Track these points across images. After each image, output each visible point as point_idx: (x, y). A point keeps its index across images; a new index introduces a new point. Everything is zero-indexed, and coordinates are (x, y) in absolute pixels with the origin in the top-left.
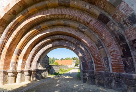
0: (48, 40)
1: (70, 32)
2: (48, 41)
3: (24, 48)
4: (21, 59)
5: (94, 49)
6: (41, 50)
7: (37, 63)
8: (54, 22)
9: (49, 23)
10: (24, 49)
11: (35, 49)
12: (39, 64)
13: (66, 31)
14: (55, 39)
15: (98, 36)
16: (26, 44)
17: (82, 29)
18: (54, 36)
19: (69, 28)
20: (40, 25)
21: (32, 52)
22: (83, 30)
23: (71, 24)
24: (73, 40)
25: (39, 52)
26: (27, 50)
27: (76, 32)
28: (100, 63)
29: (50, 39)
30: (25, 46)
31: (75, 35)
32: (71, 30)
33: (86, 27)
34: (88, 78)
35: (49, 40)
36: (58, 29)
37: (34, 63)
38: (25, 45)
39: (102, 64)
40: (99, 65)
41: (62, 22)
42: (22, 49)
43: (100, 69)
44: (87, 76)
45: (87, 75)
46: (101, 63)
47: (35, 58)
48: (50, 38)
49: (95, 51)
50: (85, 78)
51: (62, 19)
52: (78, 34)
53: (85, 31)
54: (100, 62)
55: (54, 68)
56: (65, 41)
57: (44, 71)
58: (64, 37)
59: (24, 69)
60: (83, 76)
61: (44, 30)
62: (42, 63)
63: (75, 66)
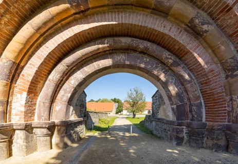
0: (101, 46)
1: (166, 32)
2: (99, 49)
3: (29, 62)
4: (21, 93)
5: (215, 76)
6: (79, 72)
7: (67, 106)
10: (28, 65)
11: (61, 67)
12: (72, 108)
13: (156, 28)
14: (118, 46)
15: (233, 48)
16: (36, 50)
17: (203, 24)
18: (116, 39)
19: (162, 19)
21: (55, 76)
22: (205, 27)
23: (178, 5)
24: (165, 55)
25: (72, 78)
26: (39, 68)
27: (180, 32)
28: (222, 107)
29: (106, 45)
30: (31, 56)
31: (178, 39)
33: (211, 21)
34: (185, 137)
35: (104, 48)
36: (133, 19)
37: (60, 106)
38: (33, 53)
39: (227, 108)
40: (221, 110)
42: (22, 64)
43: (222, 119)
44: (185, 132)
45: (184, 130)
46: (225, 107)
47: (62, 92)
48: (106, 41)
49: (216, 82)
50: (181, 136)
52: (183, 39)
53: (206, 31)
54: (222, 104)
55: (92, 117)
56: (140, 55)
57: (79, 123)
58: (143, 45)
59: (33, 120)
60: (177, 133)
61: (93, 14)
62: (76, 105)
63: (117, 113)
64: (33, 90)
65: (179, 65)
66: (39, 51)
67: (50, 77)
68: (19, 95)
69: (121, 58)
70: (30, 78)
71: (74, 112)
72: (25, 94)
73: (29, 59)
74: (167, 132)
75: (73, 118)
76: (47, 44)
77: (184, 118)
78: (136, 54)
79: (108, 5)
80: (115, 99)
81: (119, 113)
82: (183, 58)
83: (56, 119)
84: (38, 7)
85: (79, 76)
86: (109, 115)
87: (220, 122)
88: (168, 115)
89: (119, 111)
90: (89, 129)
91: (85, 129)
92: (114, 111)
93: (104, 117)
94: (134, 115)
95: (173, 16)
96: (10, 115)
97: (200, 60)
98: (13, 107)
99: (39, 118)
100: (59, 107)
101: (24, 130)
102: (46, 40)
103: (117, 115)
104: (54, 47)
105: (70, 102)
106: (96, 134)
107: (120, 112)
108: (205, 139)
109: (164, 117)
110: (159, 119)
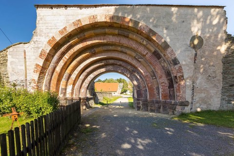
1: (127, 59)
2: (100, 65)
8: (111, 48)
9: (105, 48)
10: (73, 74)
11: (85, 73)
12: (88, 91)
13: (122, 58)
14: (109, 63)
17: (139, 59)
18: (107, 61)
19: (125, 54)
20: (95, 49)
21: (82, 77)
23: (129, 52)
24: (129, 67)
25: (89, 77)
27: (133, 59)
29: (103, 64)
31: (132, 62)
32: (128, 57)
34: (141, 106)
37: (83, 90)
38: (75, 69)
40: (152, 93)
41: (119, 49)
43: (153, 97)
44: (141, 104)
46: (154, 92)
47: (84, 84)
48: (103, 62)
50: (139, 106)
51: (119, 45)
52: (134, 62)
53: (141, 61)
54: (153, 90)
56: (119, 66)
57: (91, 99)
59: (73, 96)
60: (138, 104)
62: (90, 89)
63: (122, 93)
64: (74, 84)
65: (135, 72)
66: (77, 69)
67: (80, 77)
69: (110, 67)
70: (74, 79)
71: (89, 93)
72: (72, 85)
75: (89, 96)
76: (80, 66)
77: (140, 97)
78: (117, 66)
79: (103, 51)
81: (124, 93)
83: (82, 96)
85: (92, 76)
86: (114, 95)
89: (124, 91)
90: (96, 103)
91: (93, 102)
92: (119, 91)
93: (108, 97)
95: (129, 54)
96: (66, 94)
97: (142, 71)
99: (76, 95)
102: (80, 64)
103: (122, 95)
104: (83, 67)
105: (87, 88)
106: (99, 106)
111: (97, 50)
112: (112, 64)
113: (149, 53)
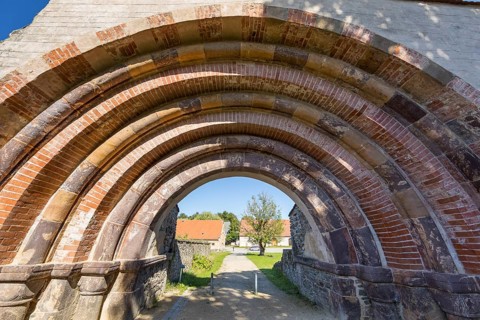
0: (210, 145)
1: (292, 131)
2: (208, 149)
3: (115, 166)
4: (86, 210)
5: (374, 187)
6: (176, 178)
7: (148, 231)
8: (247, 98)
9: (230, 98)
10: (111, 170)
11: (154, 172)
12: (153, 235)
13: (279, 127)
14: (235, 145)
15: (382, 151)
16: (127, 152)
17: (335, 126)
18: (231, 137)
19: (286, 119)
20: (200, 99)
21: (141, 184)
22: (338, 129)
23: (301, 108)
24: (297, 156)
25: (165, 185)
26: (124, 174)
27: (311, 132)
28: (404, 238)
29: (218, 144)
30: (119, 159)
31: (309, 139)
32: (294, 125)
33: (344, 122)
34: (362, 302)
35: (214, 147)
36: (251, 119)
37: (134, 233)
38: (123, 156)
39: (413, 240)
40: (405, 244)
41: (272, 100)
42: (104, 170)
43: (414, 262)
44: (358, 289)
45: (355, 285)
46: (409, 238)
47: (145, 208)
48: (218, 140)
49: (378, 196)
50: (351, 298)
51: (271, 92)
52: (316, 140)
53: (342, 133)
54: (402, 233)
55: (181, 251)
56: (263, 155)
57: (158, 266)
58: (265, 144)
59: (86, 258)
60: (344, 291)
61: (205, 115)
62: (161, 230)
63: (228, 243)
64: (104, 208)
65: (319, 169)
66: (131, 154)
67: (135, 185)
68: (82, 214)
69: (237, 159)
71: (155, 242)
73: (115, 163)
74: (325, 291)
75: (152, 255)
76: (144, 145)
77: (349, 258)
78: (257, 154)
79: (223, 107)
80: (225, 213)
81: (233, 244)
82: (323, 160)
83: (124, 256)
84: (146, 110)
85: (176, 182)
86: (212, 247)
87: (413, 267)
88: (321, 252)
89: (232, 239)
90: (174, 280)
91: (165, 279)
92: (223, 238)
93: (202, 253)
94: (262, 249)
95: (298, 116)
96: (55, 248)
98: (65, 234)
100: (136, 233)
101: (66, 278)
102: (144, 141)
103: (229, 249)
104: (152, 148)
105: (153, 225)
106: (186, 292)
107: (234, 241)
108: (401, 307)
109: (314, 256)
110: (306, 259)
111: (205, 102)
112: (244, 149)
113: (370, 106)
